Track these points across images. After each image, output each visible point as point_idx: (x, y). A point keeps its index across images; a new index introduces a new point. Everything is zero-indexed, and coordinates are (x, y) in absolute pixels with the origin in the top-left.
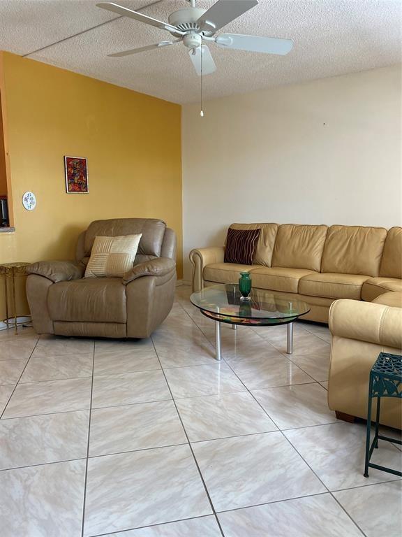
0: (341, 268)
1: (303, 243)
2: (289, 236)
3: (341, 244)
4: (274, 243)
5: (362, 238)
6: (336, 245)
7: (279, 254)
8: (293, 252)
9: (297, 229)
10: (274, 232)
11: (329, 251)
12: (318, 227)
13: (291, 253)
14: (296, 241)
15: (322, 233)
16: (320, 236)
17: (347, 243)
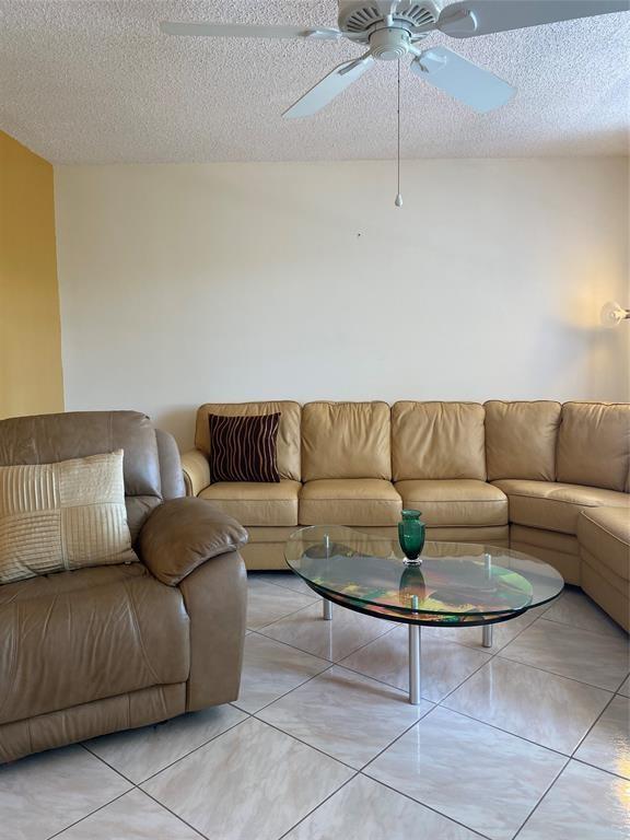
0: (428, 471)
1: (359, 436)
2: (329, 423)
3: (421, 430)
4: (299, 435)
5: (453, 421)
6: (413, 435)
7: (316, 456)
8: (344, 450)
9: (339, 409)
10: (295, 417)
11: (404, 443)
12: (375, 405)
13: (340, 453)
14: (344, 432)
15: (385, 416)
16: (383, 420)
17: (431, 430)
